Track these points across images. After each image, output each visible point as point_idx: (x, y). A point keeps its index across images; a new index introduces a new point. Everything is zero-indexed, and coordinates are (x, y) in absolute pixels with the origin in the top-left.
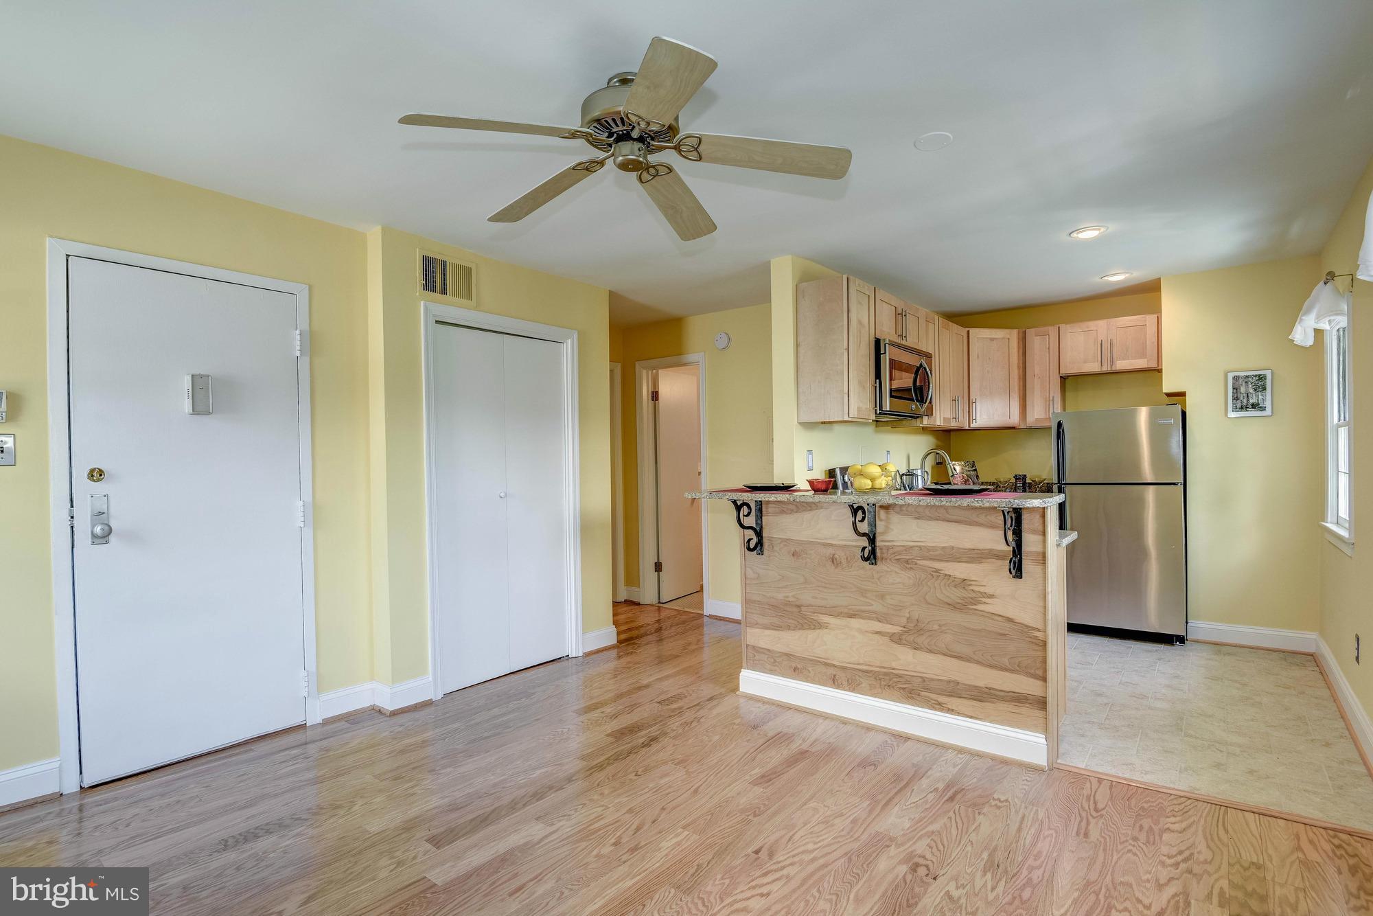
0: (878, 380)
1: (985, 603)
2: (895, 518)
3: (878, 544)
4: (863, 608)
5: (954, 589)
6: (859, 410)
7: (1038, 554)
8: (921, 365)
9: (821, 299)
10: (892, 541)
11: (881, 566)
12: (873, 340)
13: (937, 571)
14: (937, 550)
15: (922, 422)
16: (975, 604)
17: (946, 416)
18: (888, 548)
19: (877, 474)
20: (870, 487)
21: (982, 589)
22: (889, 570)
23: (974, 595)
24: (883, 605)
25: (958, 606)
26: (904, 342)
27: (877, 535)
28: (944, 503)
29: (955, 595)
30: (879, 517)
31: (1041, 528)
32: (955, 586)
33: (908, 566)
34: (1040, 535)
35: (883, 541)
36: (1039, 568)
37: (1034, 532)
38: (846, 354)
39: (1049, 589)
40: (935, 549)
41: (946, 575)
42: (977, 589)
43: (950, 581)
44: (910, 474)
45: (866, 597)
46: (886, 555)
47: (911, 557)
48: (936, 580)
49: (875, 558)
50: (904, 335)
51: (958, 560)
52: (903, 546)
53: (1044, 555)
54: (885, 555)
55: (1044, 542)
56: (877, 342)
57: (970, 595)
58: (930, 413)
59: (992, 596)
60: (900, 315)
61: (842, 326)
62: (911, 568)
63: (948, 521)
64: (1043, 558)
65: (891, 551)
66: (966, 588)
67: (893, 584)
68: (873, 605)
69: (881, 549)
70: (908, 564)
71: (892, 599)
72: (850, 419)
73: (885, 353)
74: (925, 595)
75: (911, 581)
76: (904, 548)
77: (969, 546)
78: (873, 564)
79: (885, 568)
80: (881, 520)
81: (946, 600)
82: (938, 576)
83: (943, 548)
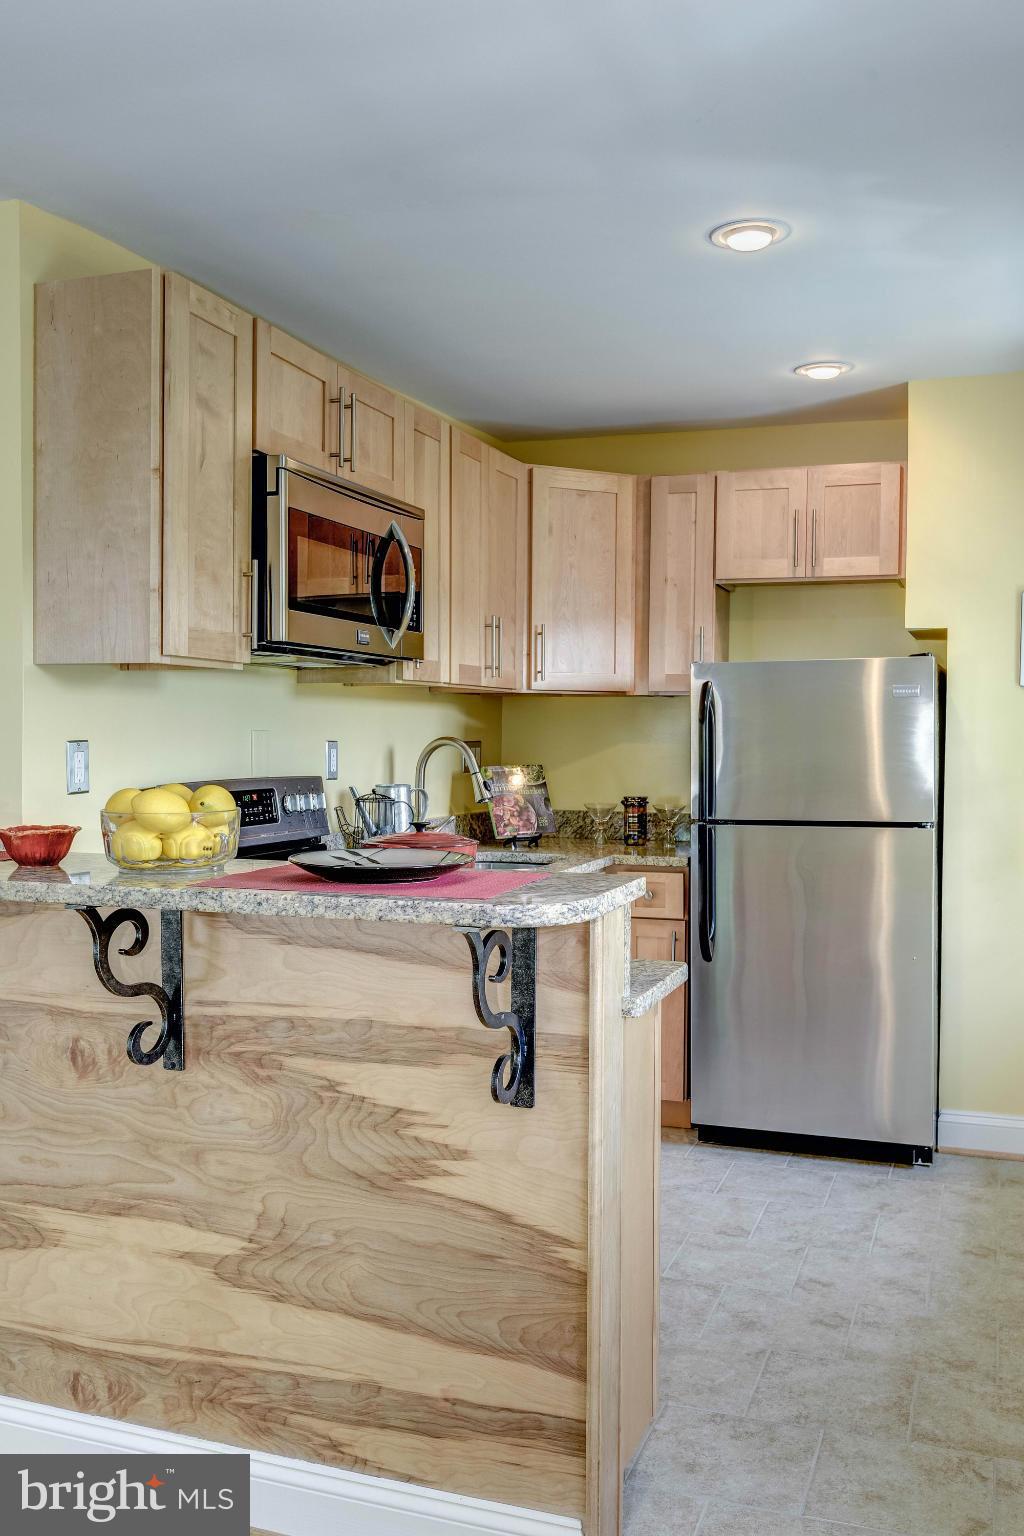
0: (256, 562)
1: (446, 1173)
2: (231, 940)
3: (189, 1010)
4: (150, 1188)
5: (372, 1135)
6: (196, 636)
7: (571, 1040)
8: (391, 534)
9: (97, 329)
10: (225, 1003)
11: (196, 1074)
12: (245, 454)
13: (332, 1086)
14: (331, 1030)
15: (400, 675)
16: (423, 1177)
17: (467, 662)
18: (213, 1023)
19: (173, 820)
20: (156, 854)
21: (440, 1136)
22: (213, 1082)
23: (420, 1152)
24: (200, 1180)
25: (382, 1181)
26: (344, 474)
27: (186, 986)
28: (321, 910)
29: (373, 1150)
30: (191, 936)
31: (578, 973)
32: (375, 1128)
33: (262, 1073)
34: (577, 990)
35: (200, 1003)
36: (573, 1079)
37: (564, 982)
38: (155, 482)
39: (597, 1134)
40: (328, 1025)
41: (353, 1098)
42: (426, 1134)
43: (363, 1114)
44: (382, 799)
45: (156, 1158)
46: (207, 1042)
47: (269, 1049)
48: (331, 1110)
49: (179, 1048)
50: (346, 454)
51: (384, 1056)
52: (251, 1018)
53: (585, 1044)
54: (204, 1043)
55: (587, 1008)
56: (259, 461)
57: (412, 1154)
58: (415, 653)
59: (461, 1155)
60: (335, 404)
61: (148, 407)
62: (269, 1078)
63: (358, 950)
64: (581, 1054)
65: (220, 1031)
66: (402, 1132)
67: (222, 1122)
68: (173, 1180)
69: (196, 1026)
70: (262, 1066)
71: (221, 1163)
72: (167, 661)
73: (276, 493)
74: (302, 1153)
75: (270, 1115)
76: (252, 1024)
77: (410, 1018)
78: (173, 1066)
79: (203, 1077)
80: (196, 945)
81: (354, 1165)
82: (335, 1101)
83: (348, 1022)
